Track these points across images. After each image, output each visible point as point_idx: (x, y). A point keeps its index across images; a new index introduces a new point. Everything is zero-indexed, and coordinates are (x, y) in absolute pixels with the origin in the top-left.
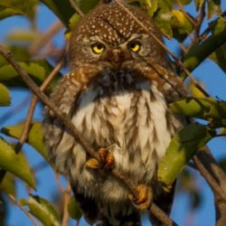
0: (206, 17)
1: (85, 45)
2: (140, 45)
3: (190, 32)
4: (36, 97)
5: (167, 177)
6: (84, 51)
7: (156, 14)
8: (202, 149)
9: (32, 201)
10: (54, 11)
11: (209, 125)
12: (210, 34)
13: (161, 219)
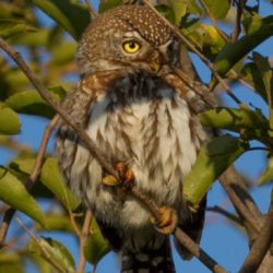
11: (241, 137)
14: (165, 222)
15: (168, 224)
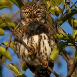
0: (65, 9)
1: (23, 12)
2: (40, 12)
3: (60, 13)
4: (12, 33)
5: (53, 58)
6: (23, 14)
7: (50, 8)
8: (64, 49)
9: (11, 65)
10: (18, 7)
11: (66, 42)
12: (66, 14)
13: (51, 71)
14: (45, 64)
15: (46, 65)
